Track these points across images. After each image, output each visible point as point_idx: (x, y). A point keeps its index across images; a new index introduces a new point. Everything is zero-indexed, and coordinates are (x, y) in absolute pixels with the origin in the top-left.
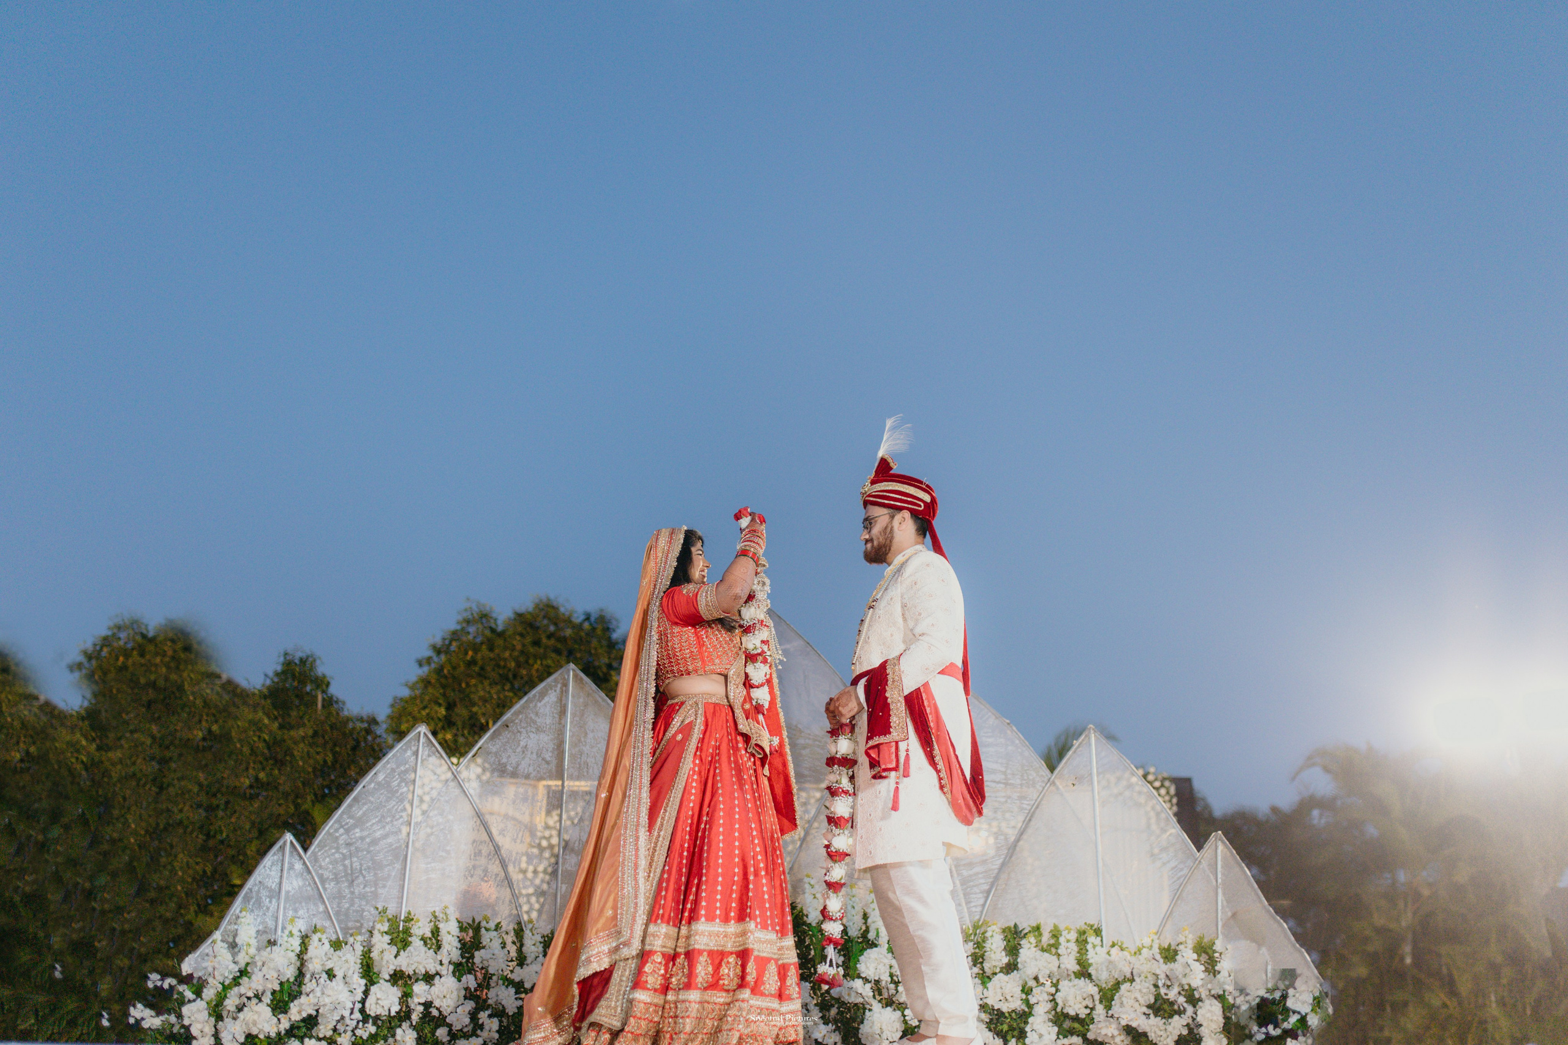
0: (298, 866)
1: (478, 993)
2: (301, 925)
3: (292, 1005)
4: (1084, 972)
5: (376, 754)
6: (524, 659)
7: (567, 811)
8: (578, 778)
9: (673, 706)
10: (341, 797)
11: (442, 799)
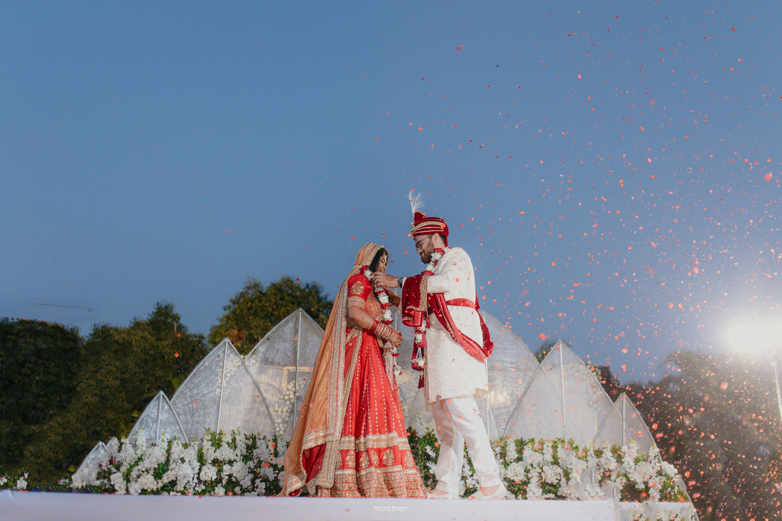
0: (166, 407)
1: (255, 470)
2: (168, 436)
3: (164, 475)
4: (556, 462)
5: (204, 353)
6: (276, 307)
7: (298, 381)
8: (304, 366)
10: (187, 374)
11: (237, 375)
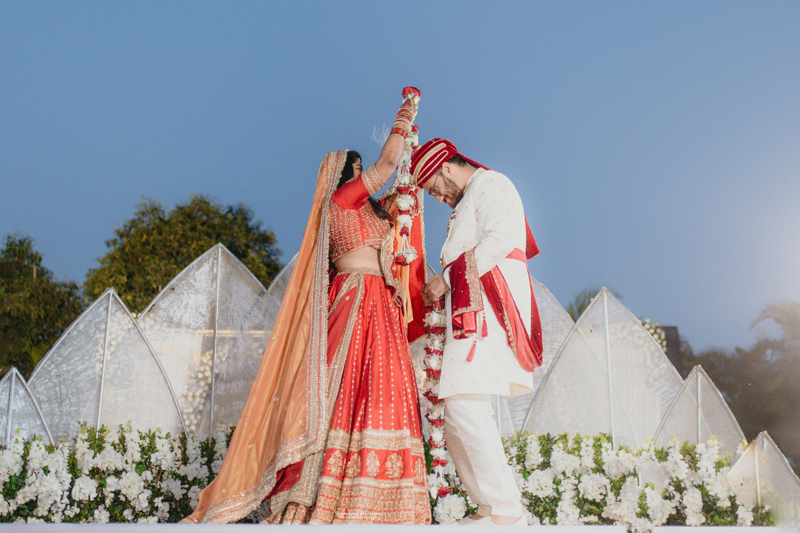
0: (22, 392)
1: (154, 484)
2: (24, 435)
3: (18, 492)
4: (599, 469)
5: (76, 310)
6: (185, 241)
7: (217, 352)
8: (226, 328)
9: (341, 276)
10: (51, 342)
11: (126, 342)
